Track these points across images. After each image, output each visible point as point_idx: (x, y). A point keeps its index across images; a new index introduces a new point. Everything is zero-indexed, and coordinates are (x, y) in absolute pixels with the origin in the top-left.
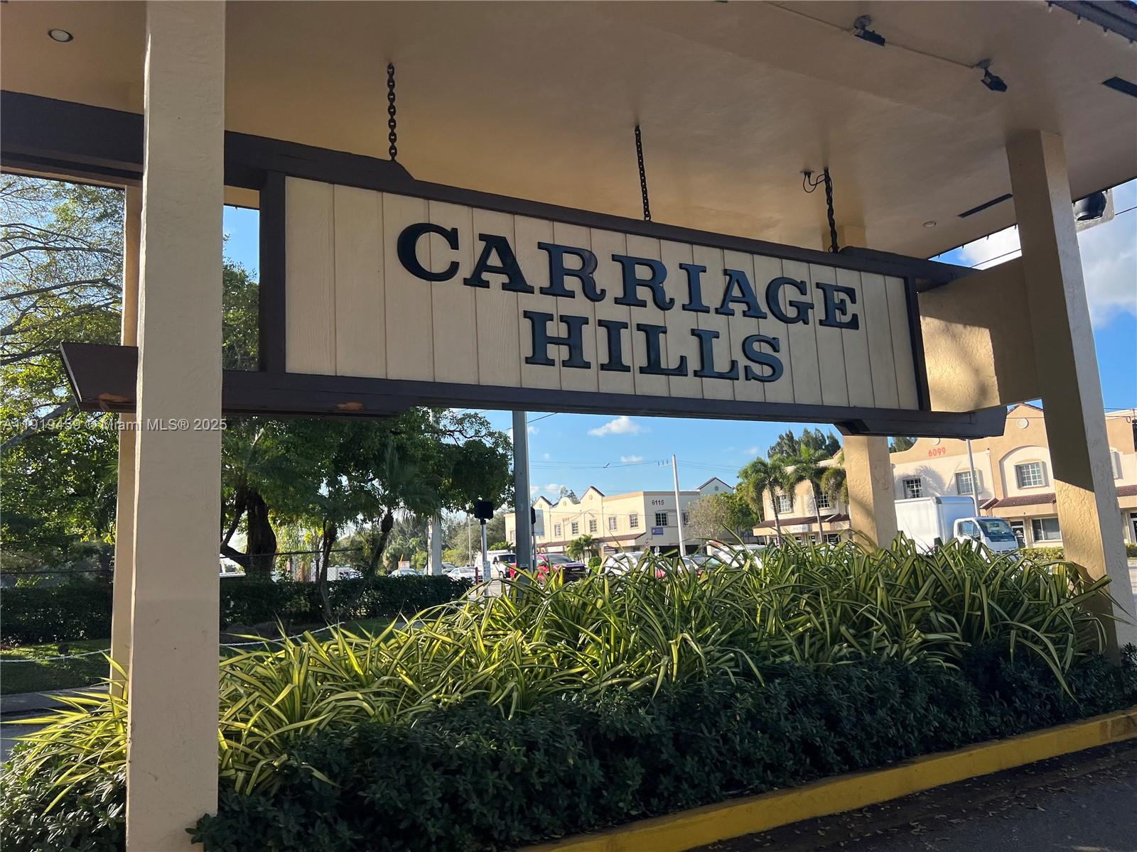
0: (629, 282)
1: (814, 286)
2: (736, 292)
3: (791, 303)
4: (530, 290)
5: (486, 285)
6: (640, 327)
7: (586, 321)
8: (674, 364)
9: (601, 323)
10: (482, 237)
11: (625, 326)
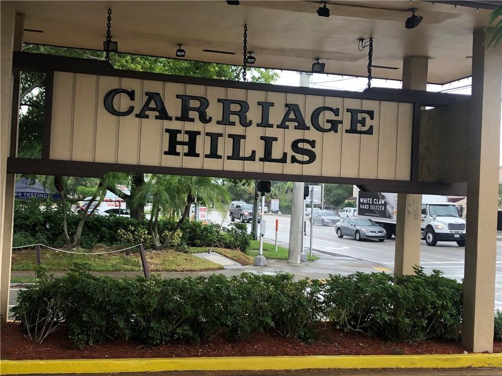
0: (226, 113)
1: (345, 110)
2: (292, 116)
3: (328, 121)
4: (170, 119)
5: (147, 117)
6: (230, 136)
7: (199, 133)
8: (248, 154)
9: (208, 134)
10: (147, 94)
11: (221, 135)
